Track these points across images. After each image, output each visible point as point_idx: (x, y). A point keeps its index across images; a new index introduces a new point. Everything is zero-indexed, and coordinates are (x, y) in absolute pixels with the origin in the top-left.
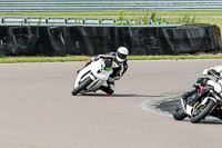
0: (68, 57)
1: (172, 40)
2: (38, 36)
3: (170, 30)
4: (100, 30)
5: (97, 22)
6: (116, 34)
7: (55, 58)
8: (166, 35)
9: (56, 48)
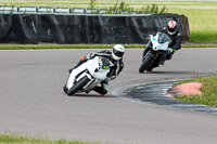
0: (40, 45)
1: (142, 29)
2: (10, 23)
3: (139, 20)
4: (71, 18)
5: (68, 10)
6: (87, 23)
7: (27, 45)
8: (136, 24)
9: (28, 36)
